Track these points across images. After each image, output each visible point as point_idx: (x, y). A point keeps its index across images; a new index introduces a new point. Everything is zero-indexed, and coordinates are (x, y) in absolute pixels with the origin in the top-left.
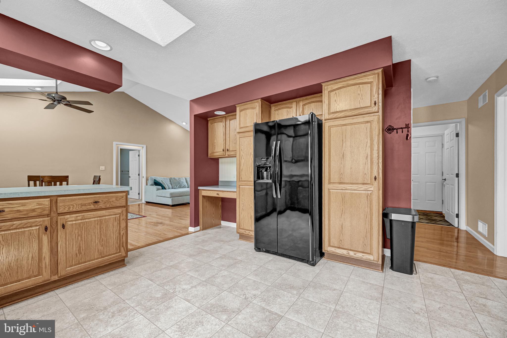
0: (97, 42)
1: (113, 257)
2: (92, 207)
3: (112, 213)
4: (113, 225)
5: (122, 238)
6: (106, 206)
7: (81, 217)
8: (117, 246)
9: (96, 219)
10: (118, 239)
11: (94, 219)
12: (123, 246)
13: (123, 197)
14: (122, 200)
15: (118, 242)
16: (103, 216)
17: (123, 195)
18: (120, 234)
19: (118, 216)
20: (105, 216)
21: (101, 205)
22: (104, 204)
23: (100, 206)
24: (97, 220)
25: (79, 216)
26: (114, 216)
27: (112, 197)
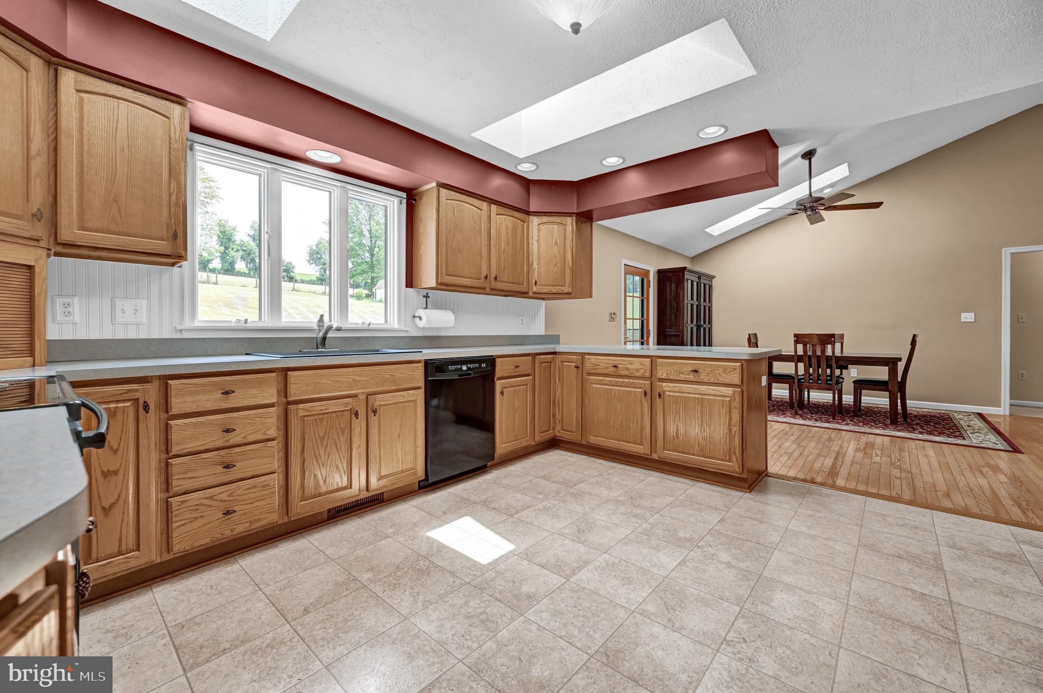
0: (707, 130)
1: (719, 464)
2: (691, 377)
3: (717, 393)
4: (720, 412)
5: (734, 440)
6: (709, 380)
7: (678, 388)
8: (725, 449)
9: (697, 396)
10: (726, 437)
11: (694, 396)
12: (735, 453)
13: (735, 369)
14: (734, 374)
15: (728, 442)
16: (706, 395)
17: (736, 366)
18: (730, 430)
19: (728, 399)
20: (709, 395)
21: (703, 377)
22: (706, 376)
23: (701, 377)
24: (698, 398)
25: (677, 387)
26: (721, 399)
27: (719, 366)
